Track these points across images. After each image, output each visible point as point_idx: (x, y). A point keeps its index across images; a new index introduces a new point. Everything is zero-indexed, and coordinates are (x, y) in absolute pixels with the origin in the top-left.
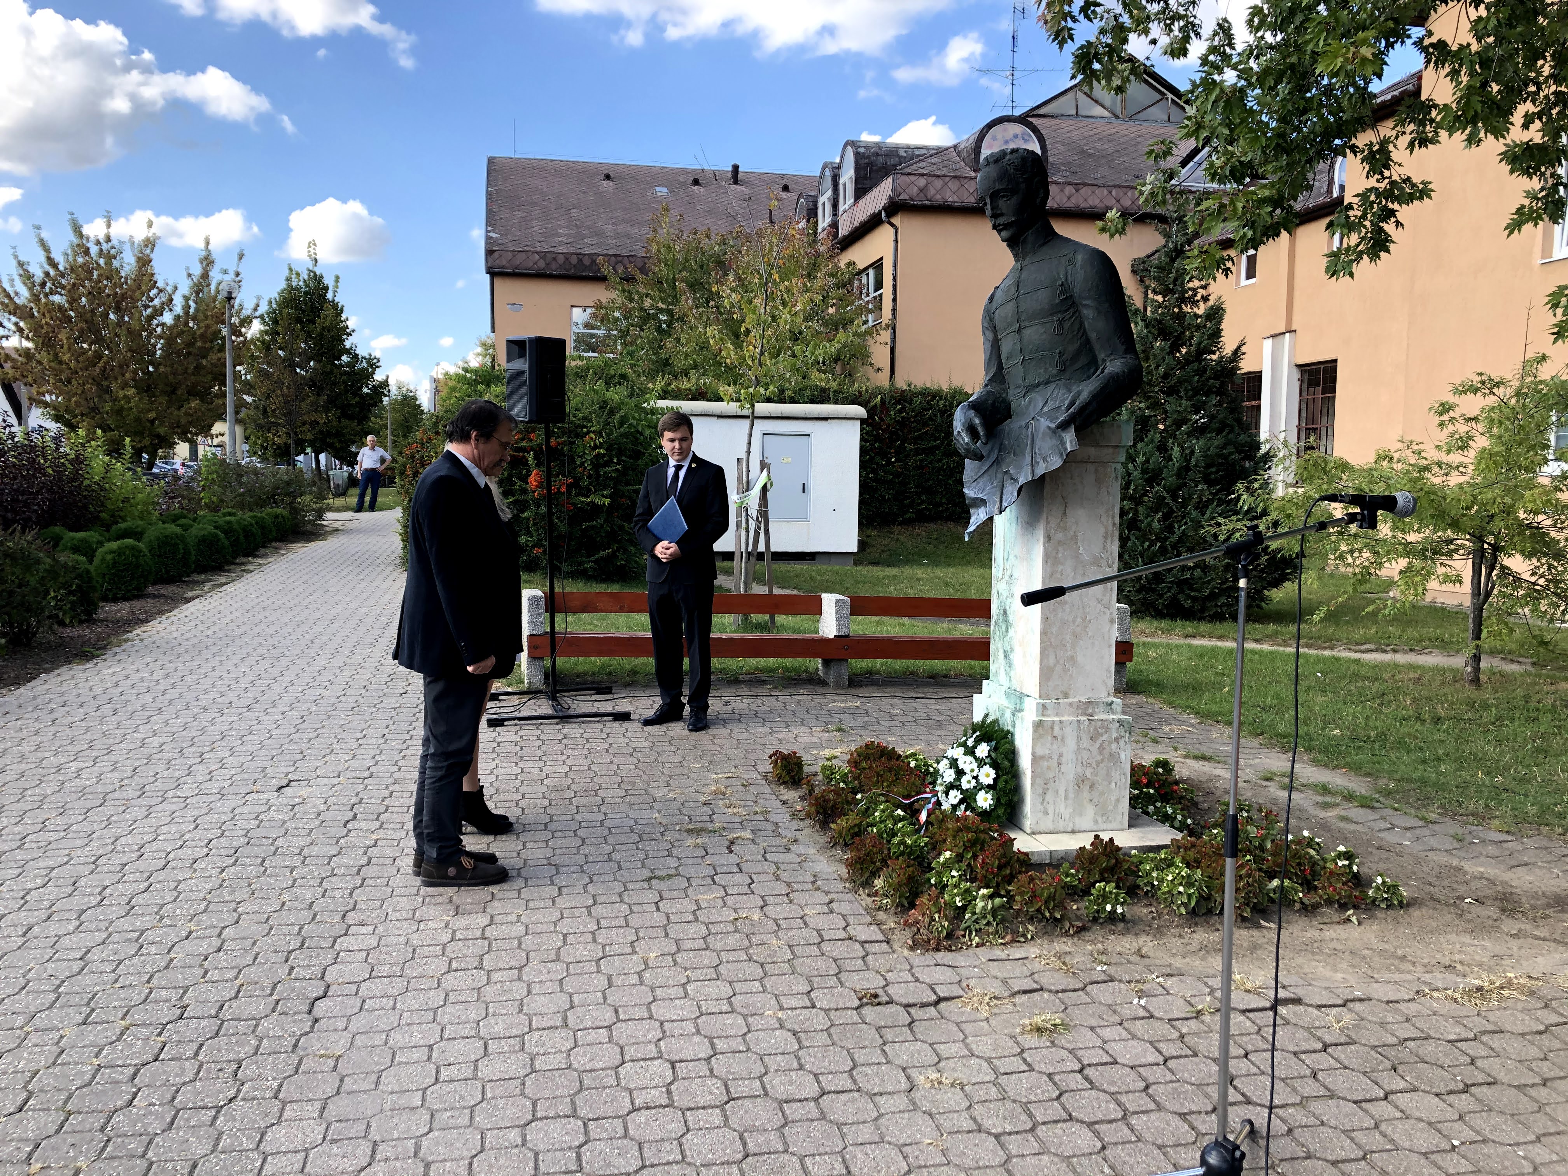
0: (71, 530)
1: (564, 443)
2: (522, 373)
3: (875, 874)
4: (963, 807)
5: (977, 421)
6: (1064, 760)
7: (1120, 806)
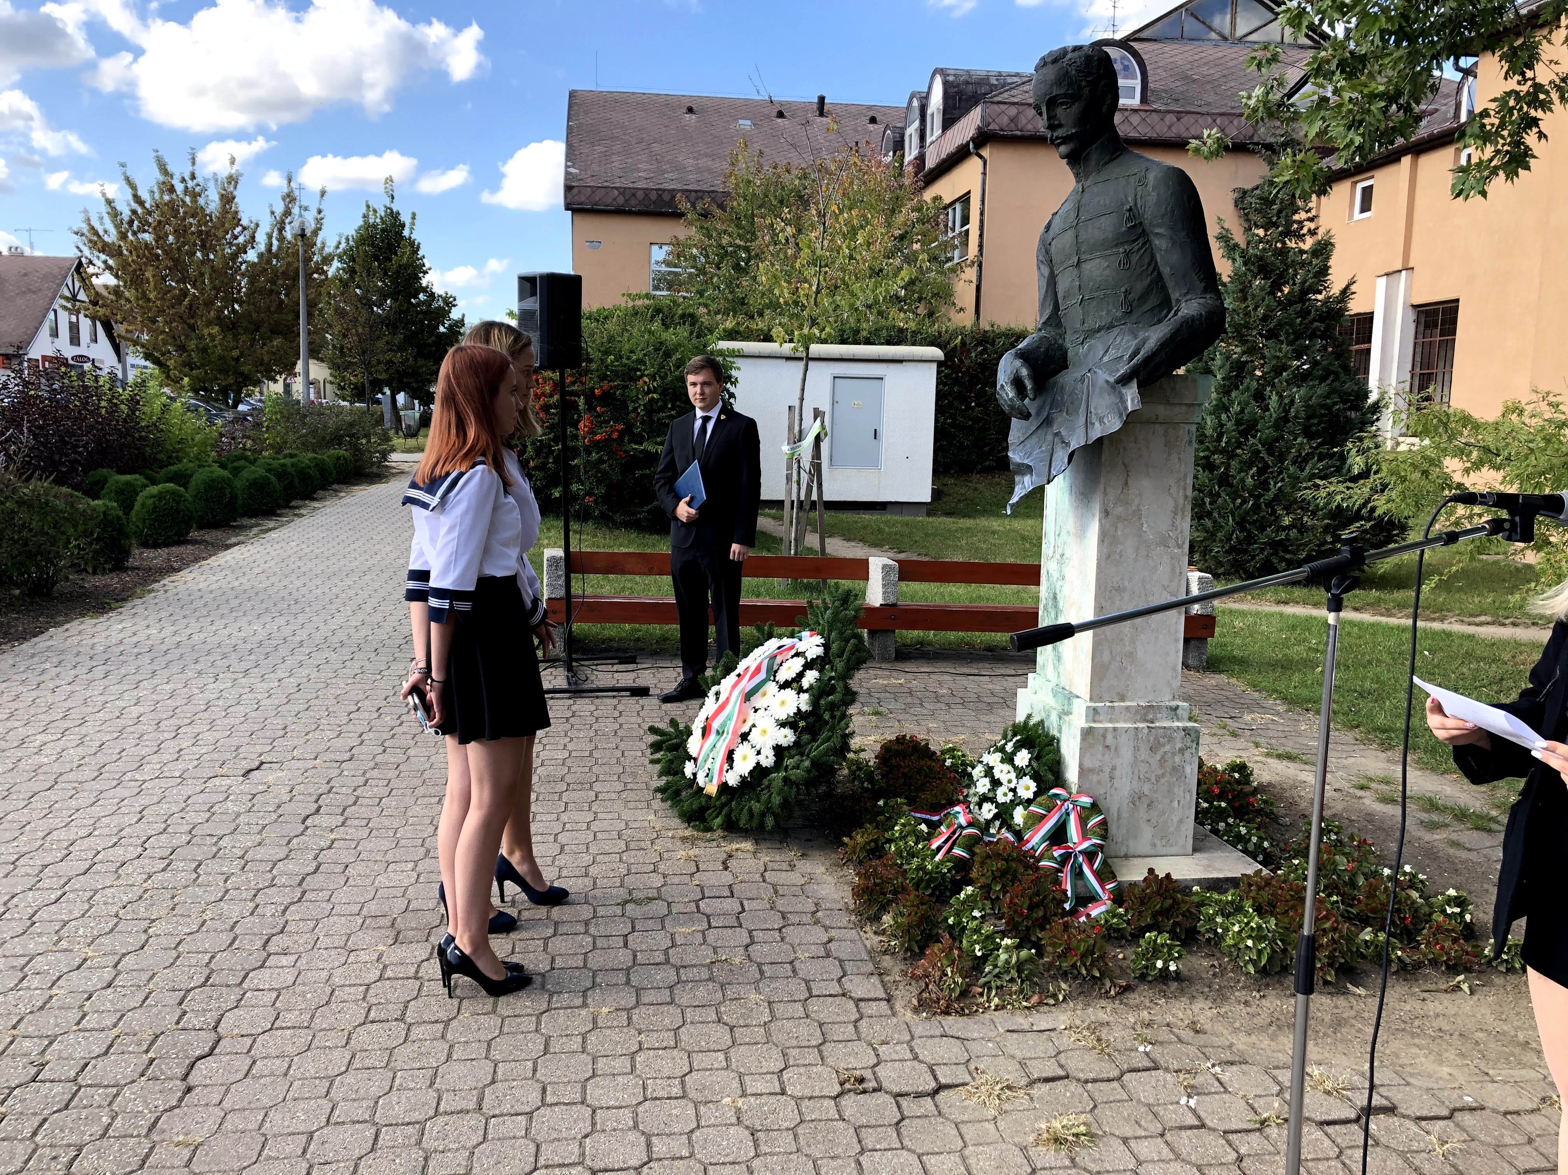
0: (121, 472)
2: (533, 314)
3: (884, 908)
4: (997, 823)
5: (1024, 372)
6: (1117, 773)
7: (1183, 828)
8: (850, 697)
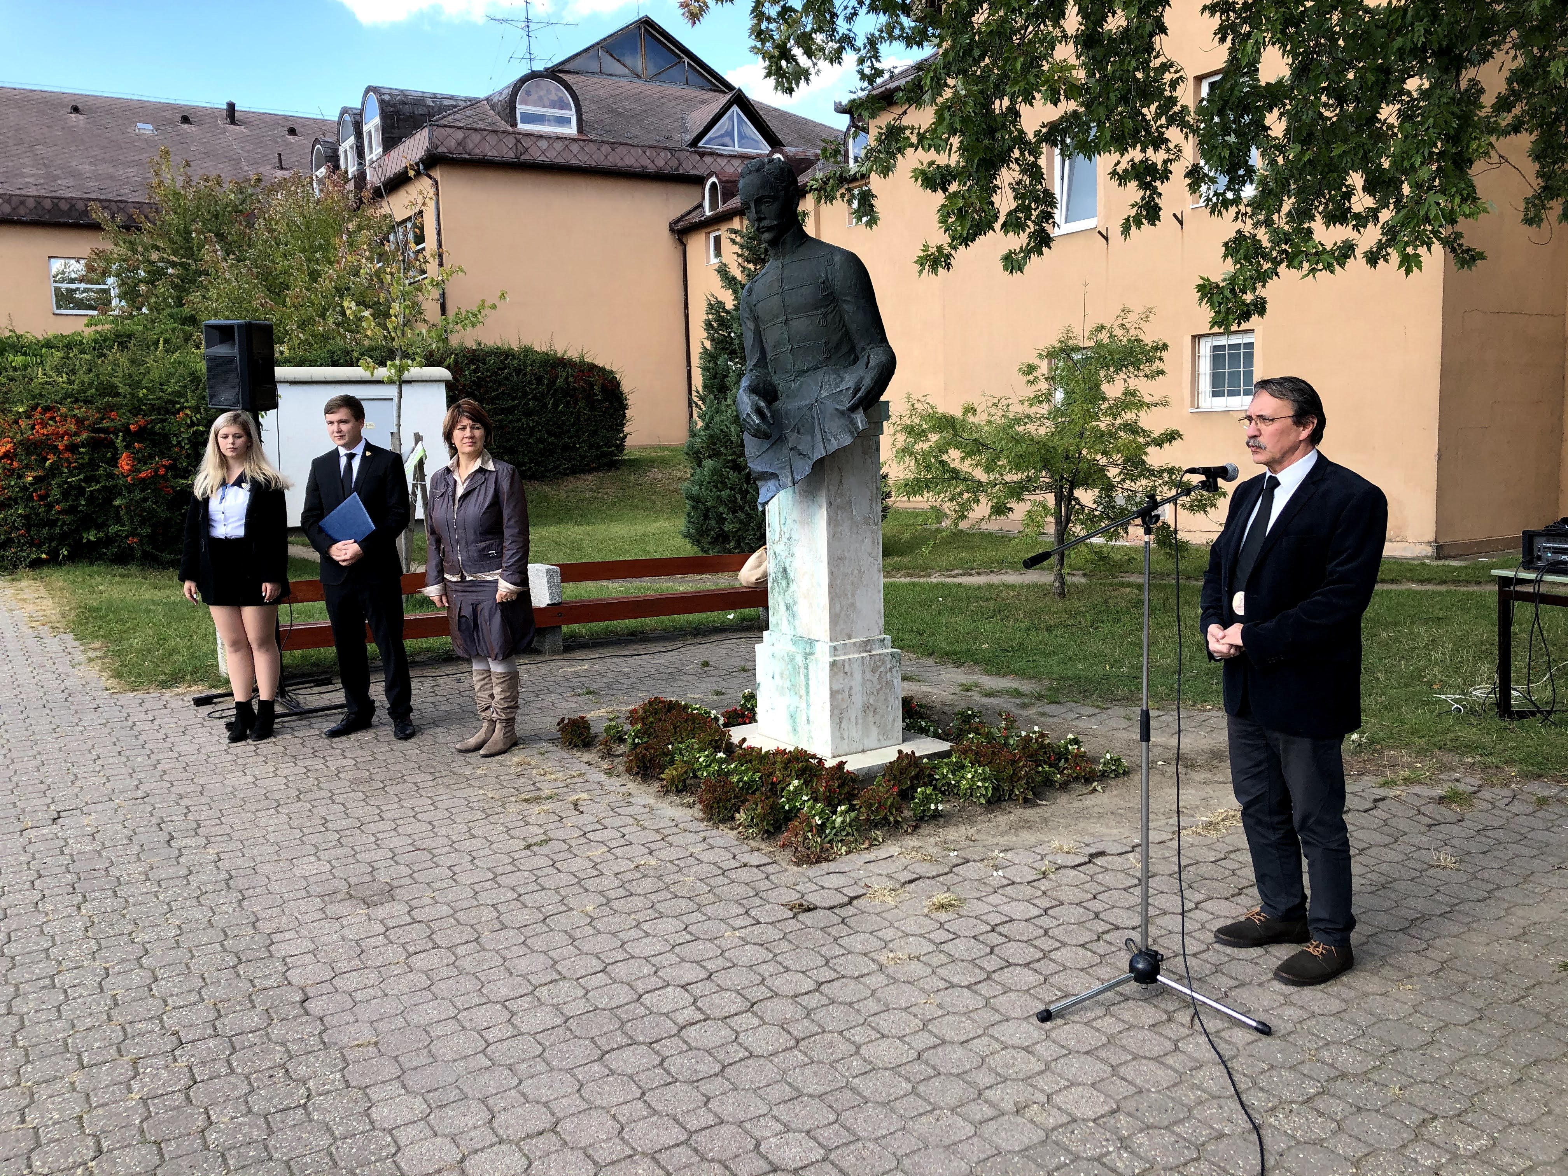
1: (154, 421)
2: (230, 360)
3: (733, 810)
5: (762, 404)
6: (853, 691)
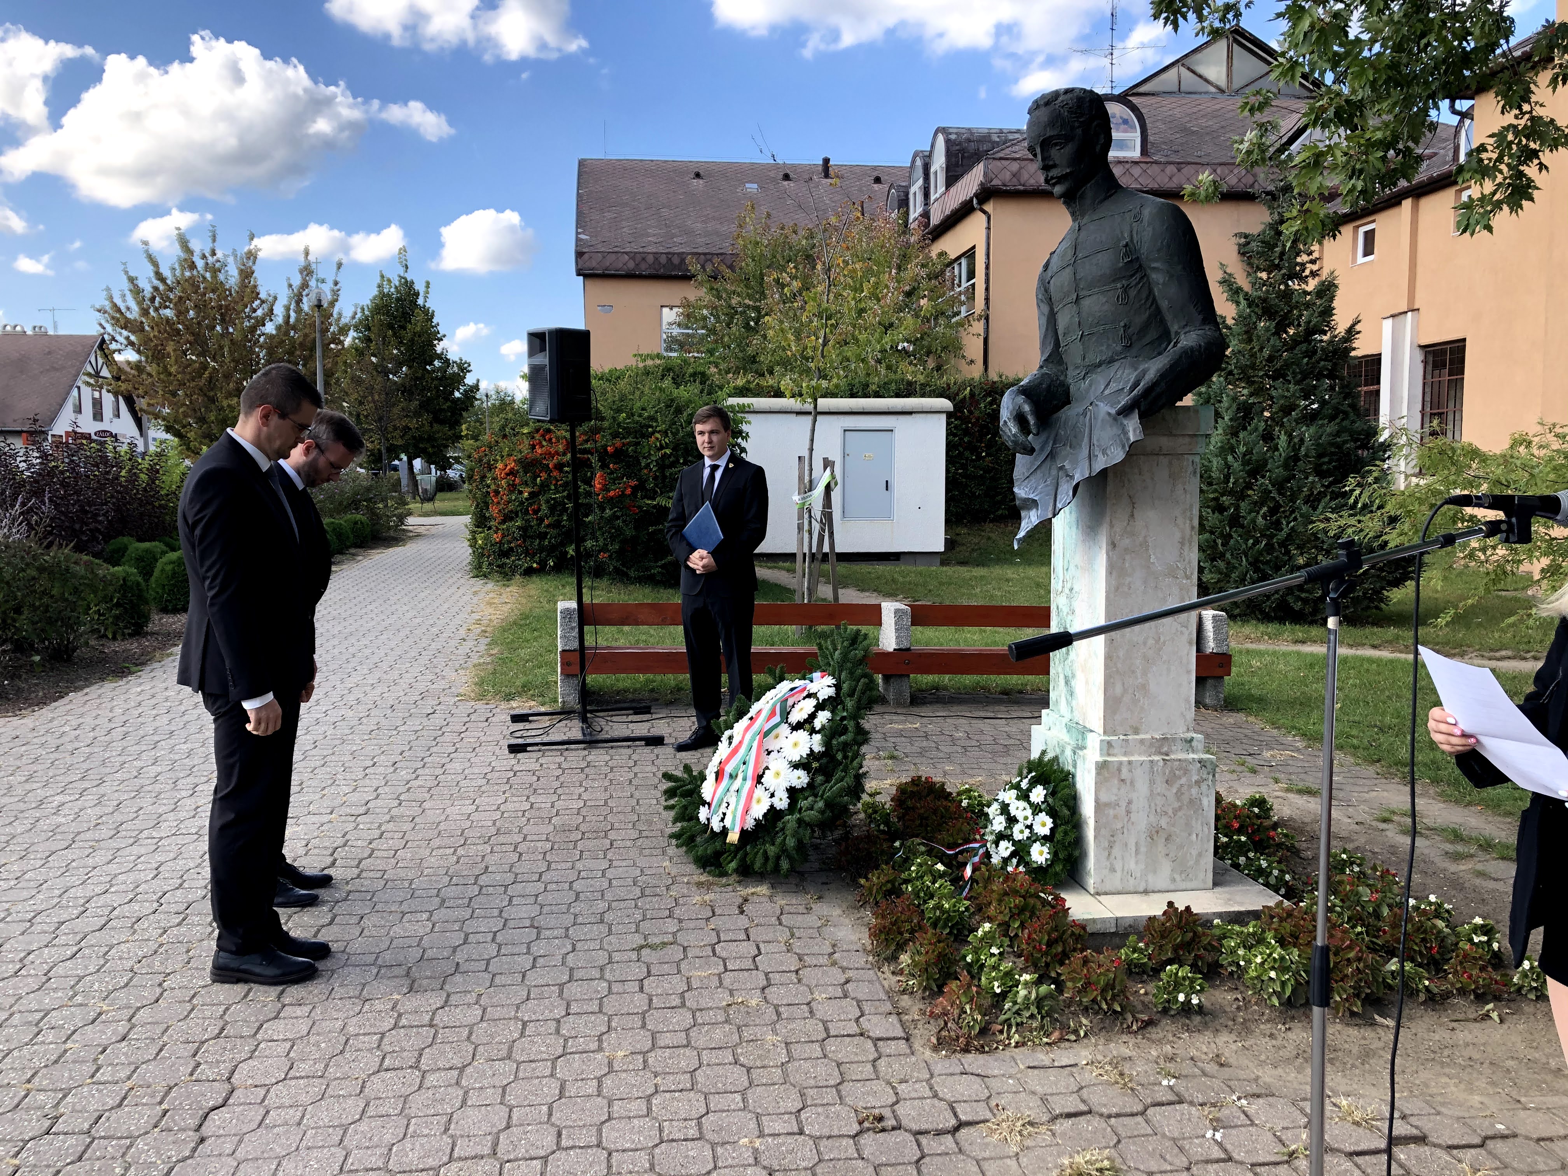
0: (140, 540)
1: (629, 444)
2: (543, 371)
3: (901, 947)
4: (1015, 861)
5: (1027, 408)
6: (1134, 807)
7: (1202, 862)
8: (863, 737)
